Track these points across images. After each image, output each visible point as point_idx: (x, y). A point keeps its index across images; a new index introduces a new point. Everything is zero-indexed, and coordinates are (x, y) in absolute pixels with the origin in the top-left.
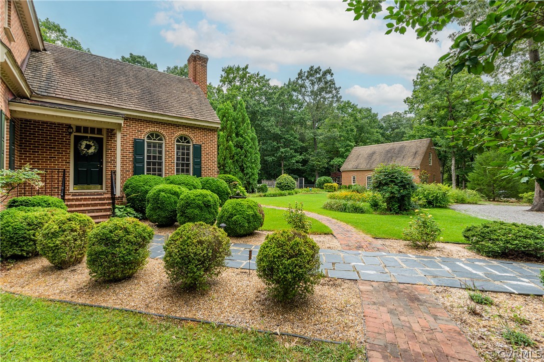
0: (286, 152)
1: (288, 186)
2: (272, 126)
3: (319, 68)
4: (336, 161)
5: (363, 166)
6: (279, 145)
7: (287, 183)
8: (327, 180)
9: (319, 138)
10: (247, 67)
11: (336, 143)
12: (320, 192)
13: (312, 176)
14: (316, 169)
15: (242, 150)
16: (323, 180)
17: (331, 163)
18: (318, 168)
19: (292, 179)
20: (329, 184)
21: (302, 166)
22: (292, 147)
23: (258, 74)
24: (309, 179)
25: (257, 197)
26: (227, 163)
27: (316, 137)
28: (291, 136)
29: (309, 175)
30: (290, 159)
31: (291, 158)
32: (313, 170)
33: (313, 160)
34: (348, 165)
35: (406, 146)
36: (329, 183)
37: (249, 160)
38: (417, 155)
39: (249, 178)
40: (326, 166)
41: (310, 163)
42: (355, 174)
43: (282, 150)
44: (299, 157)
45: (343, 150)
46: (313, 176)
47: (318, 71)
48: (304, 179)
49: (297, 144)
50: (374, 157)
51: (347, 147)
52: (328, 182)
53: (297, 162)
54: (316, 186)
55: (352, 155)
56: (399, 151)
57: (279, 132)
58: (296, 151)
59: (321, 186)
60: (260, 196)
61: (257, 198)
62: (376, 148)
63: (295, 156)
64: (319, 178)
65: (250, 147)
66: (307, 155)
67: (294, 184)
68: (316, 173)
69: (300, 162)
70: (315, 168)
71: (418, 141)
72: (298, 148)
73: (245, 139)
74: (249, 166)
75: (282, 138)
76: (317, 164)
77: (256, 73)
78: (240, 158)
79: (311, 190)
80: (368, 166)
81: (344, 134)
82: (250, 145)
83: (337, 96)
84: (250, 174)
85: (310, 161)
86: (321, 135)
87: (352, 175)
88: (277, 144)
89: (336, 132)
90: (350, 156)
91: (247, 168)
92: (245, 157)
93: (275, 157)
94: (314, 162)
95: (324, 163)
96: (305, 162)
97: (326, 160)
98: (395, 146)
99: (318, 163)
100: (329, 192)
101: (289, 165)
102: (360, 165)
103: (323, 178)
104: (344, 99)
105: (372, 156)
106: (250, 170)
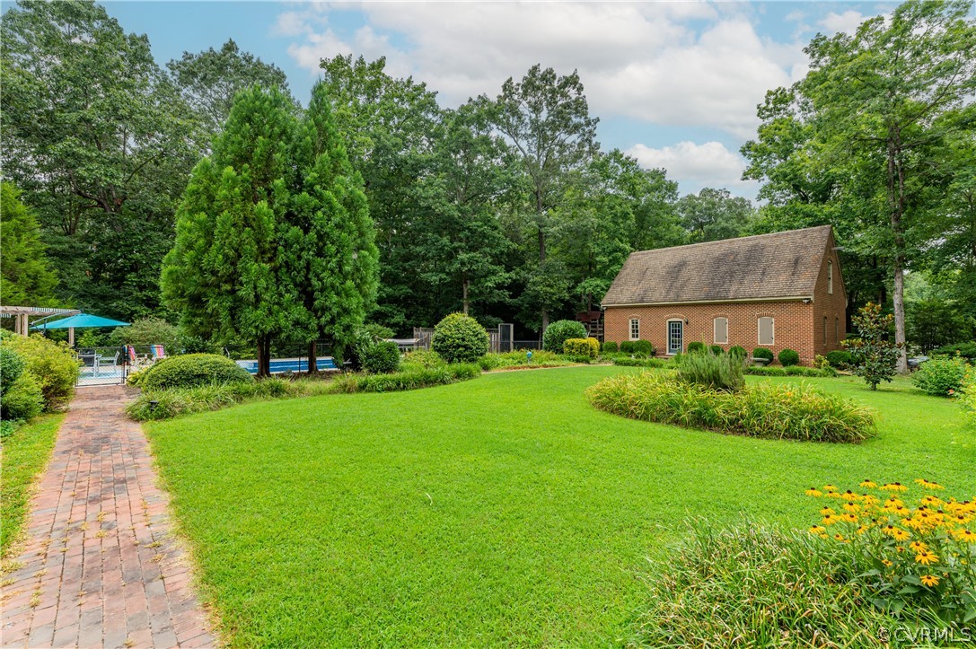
0: (472, 261)
1: (466, 347)
2: (437, 196)
3: (550, 71)
4: (589, 285)
5: (658, 296)
6: (456, 244)
7: (463, 340)
8: (571, 329)
9: (551, 230)
10: (381, 63)
11: (590, 244)
12: (555, 363)
13: (535, 321)
14: (543, 304)
15: (306, 231)
16: (561, 328)
17: (579, 290)
18: (548, 302)
19: (479, 328)
20: (576, 340)
21: (511, 297)
22: (488, 250)
23: (409, 82)
24: (527, 326)
25: (331, 392)
26: (247, 271)
27: (543, 230)
28: (485, 225)
29: (528, 317)
30: (482, 280)
31: (485, 276)
32: (535, 306)
33: (536, 281)
34: (620, 293)
35: (764, 247)
36: (578, 336)
37: (333, 264)
38: (801, 268)
39: (332, 321)
40: (567, 296)
41: (530, 289)
42: (636, 315)
43: (463, 256)
44: (503, 276)
45: (605, 259)
46: (538, 319)
47: (549, 76)
48: (512, 326)
49: (498, 244)
50: (685, 273)
51: (615, 254)
52: (574, 334)
53: (500, 286)
54: (544, 344)
55: (628, 271)
56: (748, 259)
57: (456, 214)
58: (497, 260)
59: (556, 346)
60: (346, 389)
61: (332, 397)
62: (688, 251)
63: (494, 273)
64: (552, 325)
65: (338, 226)
66: (522, 272)
67: (482, 340)
68: (543, 314)
69: (506, 288)
70: (541, 300)
71: (796, 233)
72: (502, 253)
73: (320, 197)
74: (333, 286)
75: (464, 230)
76: (546, 292)
77: (405, 80)
78: (299, 258)
79: (529, 356)
80: (672, 295)
81: (607, 222)
82: (336, 219)
83: (590, 141)
84: (335, 310)
85: (529, 285)
86: (556, 223)
87: (629, 318)
88: (452, 242)
89: (591, 217)
90: (623, 273)
91: (322, 290)
92: (320, 253)
93: (448, 274)
94: (539, 288)
95: (561, 289)
96: (517, 288)
97: (565, 284)
98: (735, 246)
99: (548, 289)
100: (578, 361)
101: (481, 293)
102: (650, 293)
103: (561, 325)
104: (605, 149)
105: (679, 271)
106: (335, 298)
